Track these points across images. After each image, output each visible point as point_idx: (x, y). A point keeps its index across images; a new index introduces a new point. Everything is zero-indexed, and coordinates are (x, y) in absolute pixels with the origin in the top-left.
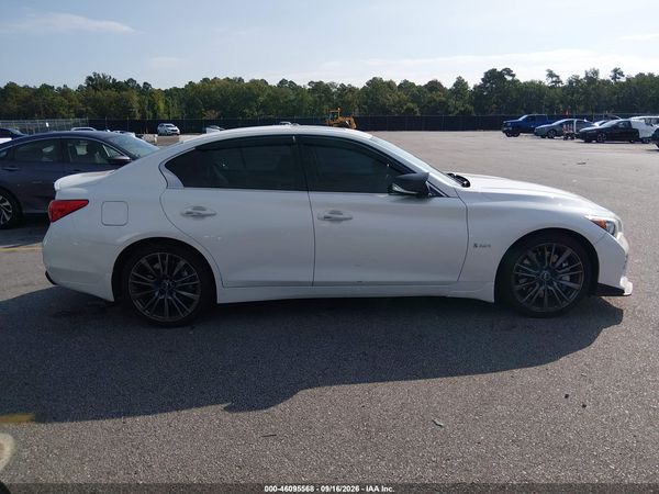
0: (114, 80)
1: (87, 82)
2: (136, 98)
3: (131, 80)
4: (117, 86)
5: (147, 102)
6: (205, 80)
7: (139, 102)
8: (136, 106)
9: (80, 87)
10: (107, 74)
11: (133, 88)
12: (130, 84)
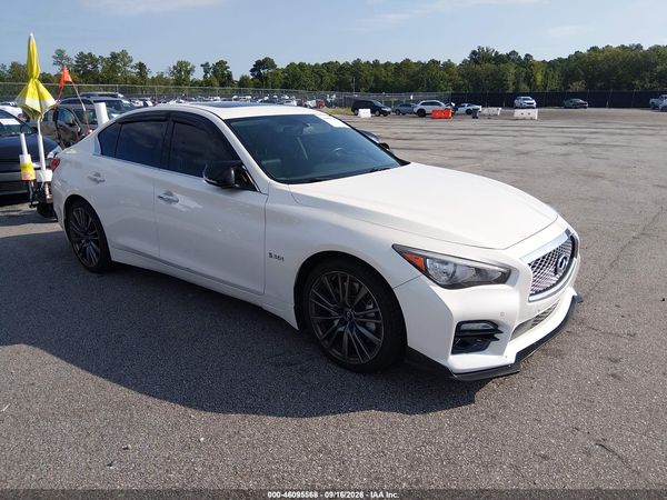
0: (497, 53)
1: (471, 57)
2: (513, 71)
3: (514, 53)
4: (499, 59)
5: (524, 74)
6: (594, 49)
7: (515, 74)
8: (511, 78)
9: (465, 61)
10: (491, 47)
11: (513, 60)
12: (512, 57)
